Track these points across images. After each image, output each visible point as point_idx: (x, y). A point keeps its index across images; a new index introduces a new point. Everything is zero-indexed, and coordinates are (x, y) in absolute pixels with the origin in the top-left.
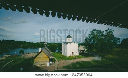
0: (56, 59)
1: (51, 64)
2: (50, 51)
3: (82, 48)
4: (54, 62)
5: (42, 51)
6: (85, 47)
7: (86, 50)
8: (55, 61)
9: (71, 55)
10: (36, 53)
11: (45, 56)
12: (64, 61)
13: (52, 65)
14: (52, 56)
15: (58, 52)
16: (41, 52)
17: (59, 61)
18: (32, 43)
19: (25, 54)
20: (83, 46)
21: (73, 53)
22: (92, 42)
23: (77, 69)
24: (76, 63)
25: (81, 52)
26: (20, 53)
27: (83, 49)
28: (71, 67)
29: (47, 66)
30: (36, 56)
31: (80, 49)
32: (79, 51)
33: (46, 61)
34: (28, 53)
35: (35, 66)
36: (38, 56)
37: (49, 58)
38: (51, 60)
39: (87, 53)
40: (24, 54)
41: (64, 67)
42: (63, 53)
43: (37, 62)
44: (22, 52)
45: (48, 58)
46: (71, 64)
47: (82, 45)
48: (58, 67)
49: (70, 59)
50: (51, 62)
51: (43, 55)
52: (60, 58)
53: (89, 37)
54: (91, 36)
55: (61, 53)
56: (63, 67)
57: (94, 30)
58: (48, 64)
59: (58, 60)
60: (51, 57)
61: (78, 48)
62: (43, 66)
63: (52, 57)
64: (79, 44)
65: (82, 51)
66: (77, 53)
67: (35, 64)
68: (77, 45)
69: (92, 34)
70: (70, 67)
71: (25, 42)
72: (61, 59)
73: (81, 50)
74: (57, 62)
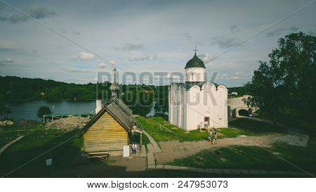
0: (150, 138)
1: (134, 151)
2: (130, 112)
3: (240, 104)
4: (143, 146)
5: (105, 111)
6: (252, 100)
7: (254, 110)
8: (146, 142)
9: (199, 126)
10: (85, 116)
11: (116, 125)
12: (176, 143)
13: (137, 155)
14: (139, 127)
15: (156, 115)
16: (101, 113)
17: (161, 143)
18: (73, 85)
19: (55, 119)
20: (246, 97)
21: (207, 119)
22: (282, 83)
23: (217, 171)
24: (217, 152)
25: (238, 115)
26: (40, 116)
27: (245, 107)
28: (199, 163)
29: (122, 156)
30: (89, 125)
31: (233, 107)
32: (231, 113)
33: (120, 142)
34: (64, 117)
35: (86, 153)
36: (94, 126)
37: (129, 134)
38: (133, 139)
39: (258, 120)
40: (50, 118)
41: (177, 162)
42: (172, 121)
43: (91, 143)
44: (44, 112)
45: (125, 134)
46: (198, 154)
47: (240, 91)
48: (155, 161)
49: (197, 140)
50: (135, 146)
51: (108, 122)
52: (164, 132)
53: (273, 62)
54: (281, 59)
55: (167, 118)
56: (172, 161)
57: (293, 37)
58: (126, 151)
59: (157, 141)
60: (135, 130)
61: (228, 102)
62: (112, 154)
63: (137, 131)
64: (230, 90)
65: (242, 112)
66: (220, 119)
67: (88, 149)
68: (223, 92)
69: (283, 53)
70: (196, 162)
71: (51, 83)
72: (165, 137)
73: (237, 110)
74: (153, 146)
